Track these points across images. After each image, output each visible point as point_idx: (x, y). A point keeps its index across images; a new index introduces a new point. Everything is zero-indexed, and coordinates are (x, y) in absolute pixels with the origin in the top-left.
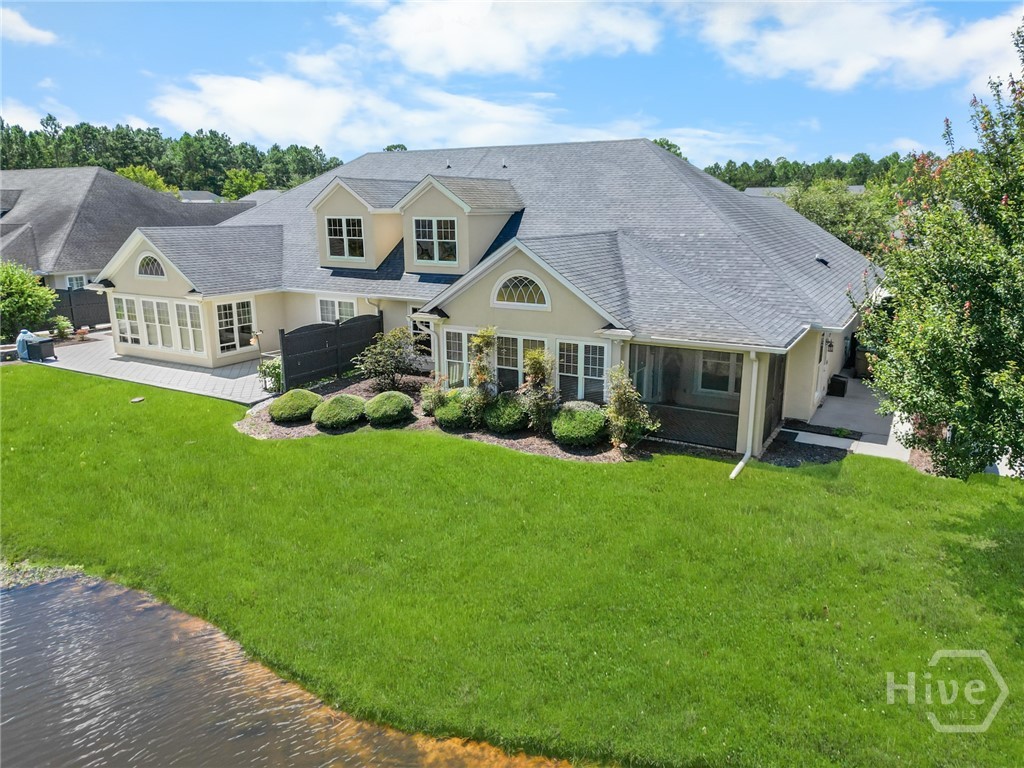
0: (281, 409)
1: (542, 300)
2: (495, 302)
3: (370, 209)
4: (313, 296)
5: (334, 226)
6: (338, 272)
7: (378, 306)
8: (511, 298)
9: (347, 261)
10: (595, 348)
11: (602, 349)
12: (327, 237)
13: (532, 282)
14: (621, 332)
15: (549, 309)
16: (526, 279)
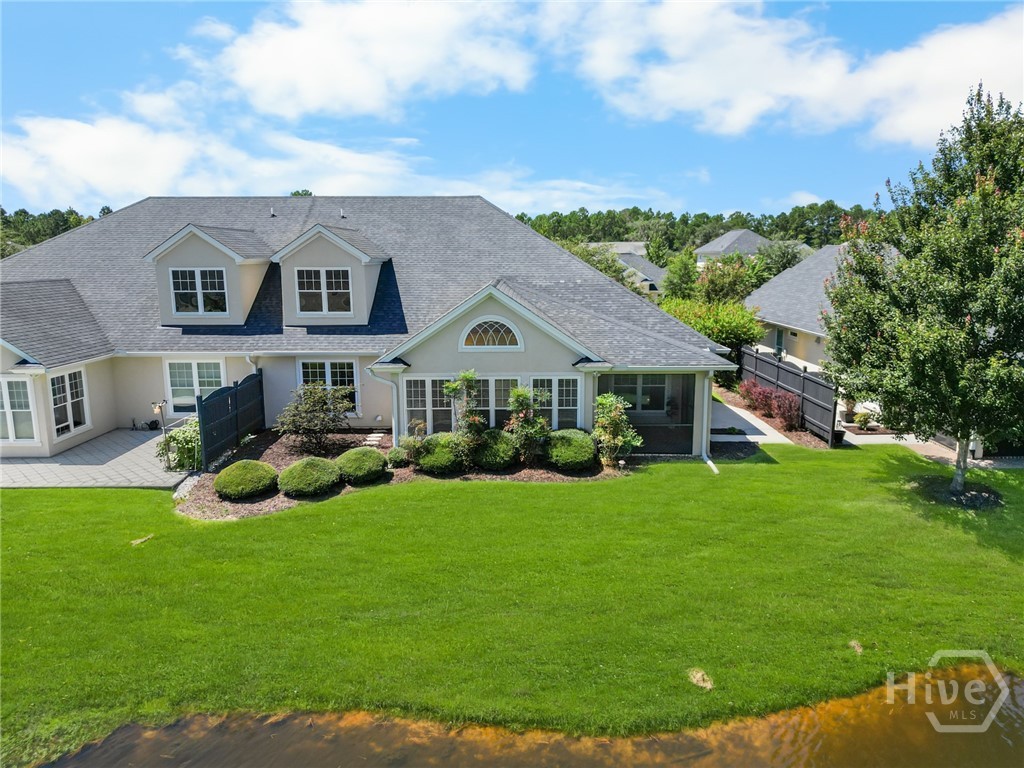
0: (239, 484)
1: (514, 342)
2: (463, 347)
3: (239, 260)
4: (160, 359)
5: (182, 279)
6: (189, 330)
7: (256, 364)
8: (480, 342)
9: (201, 316)
10: (568, 381)
11: (575, 382)
12: (172, 292)
13: (503, 326)
14: (600, 364)
15: (523, 350)
16: (497, 323)
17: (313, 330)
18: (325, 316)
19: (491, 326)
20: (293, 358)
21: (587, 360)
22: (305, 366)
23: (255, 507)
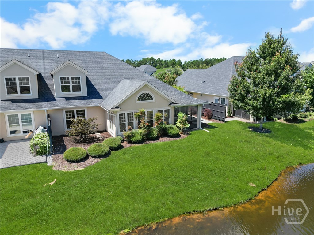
1: (152, 99)
2: (137, 101)
4: (3, 114)
5: (10, 81)
8: (142, 100)
9: (19, 96)
10: (167, 110)
11: (169, 110)
12: (5, 86)
13: (149, 94)
14: (177, 104)
15: (155, 101)
16: (147, 93)
17: (68, 99)
18: (71, 94)
19: (145, 94)
20: (62, 109)
21: (173, 103)
22: (66, 112)
23: (85, 163)
